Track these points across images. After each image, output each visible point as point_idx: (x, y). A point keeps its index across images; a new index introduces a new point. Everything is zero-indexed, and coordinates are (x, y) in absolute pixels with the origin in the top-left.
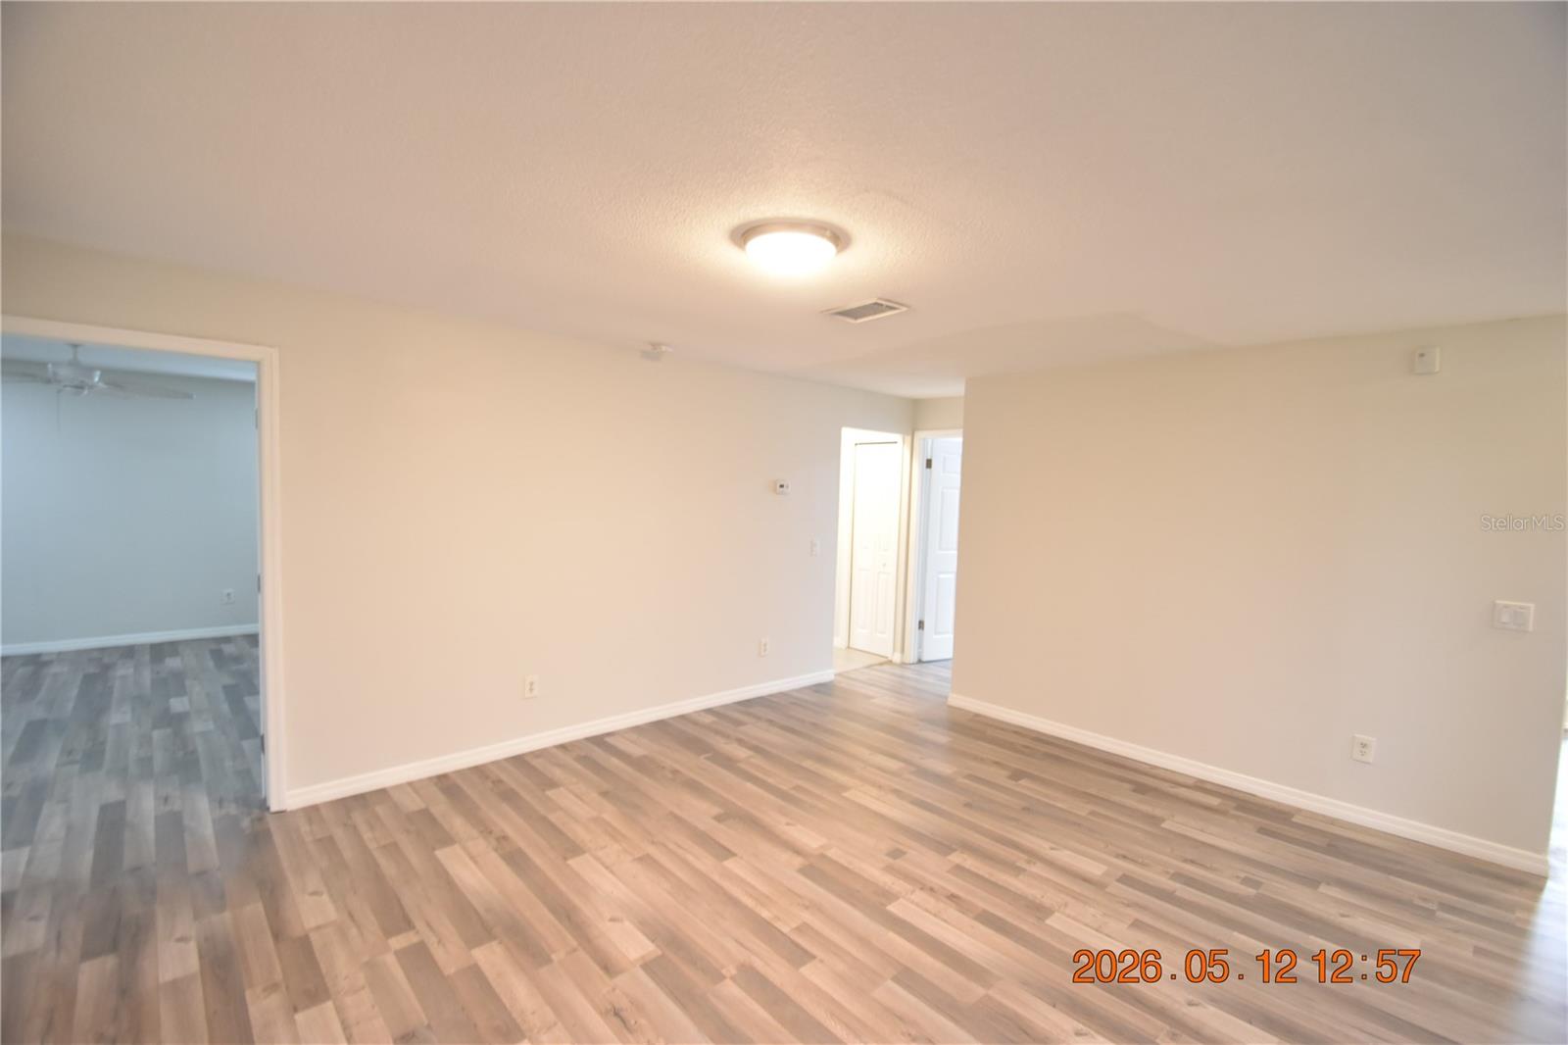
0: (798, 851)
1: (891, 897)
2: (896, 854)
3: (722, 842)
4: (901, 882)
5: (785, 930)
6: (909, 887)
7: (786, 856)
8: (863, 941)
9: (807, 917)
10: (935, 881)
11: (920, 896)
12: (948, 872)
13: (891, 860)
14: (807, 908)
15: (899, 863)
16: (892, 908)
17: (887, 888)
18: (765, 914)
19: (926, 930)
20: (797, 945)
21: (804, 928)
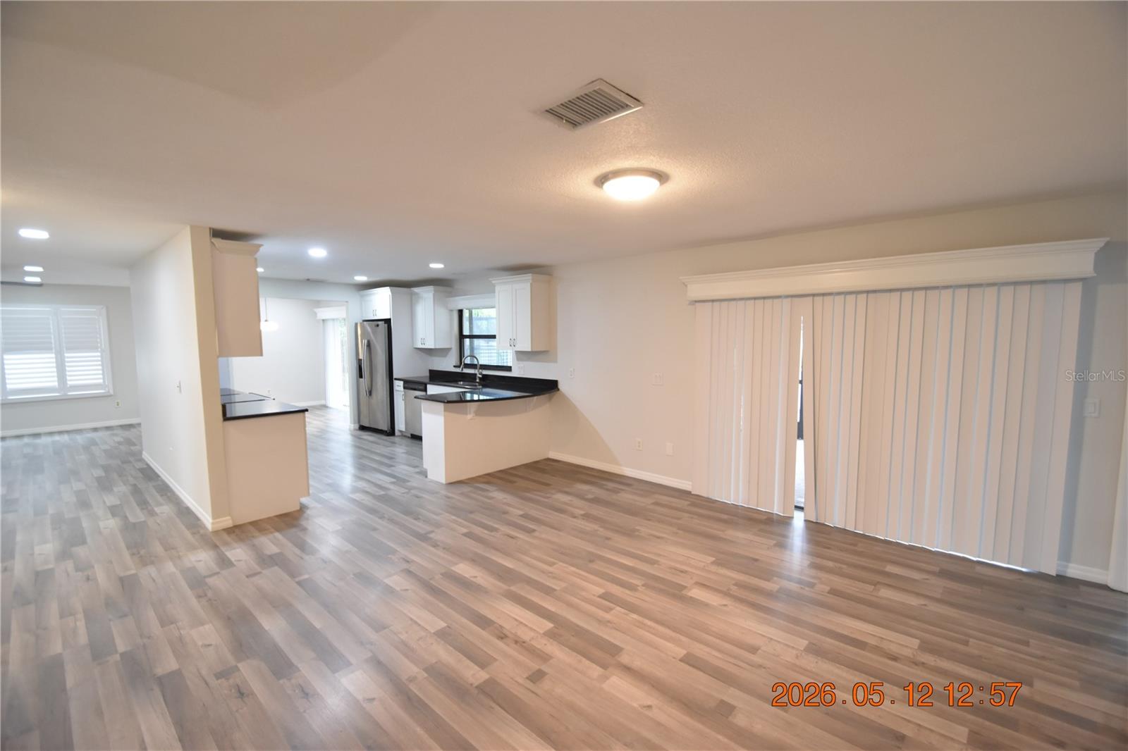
0: (627, 669)
1: (551, 635)
2: (537, 677)
3: (701, 673)
4: (539, 647)
5: (618, 608)
6: (534, 643)
7: (637, 664)
8: (570, 605)
9: (608, 616)
10: (511, 650)
11: (526, 635)
12: (495, 660)
13: (544, 668)
14: (609, 622)
15: (535, 665)
16: (549, 625)
17: (551, 640)
18: (635, 616)
19: (530, 613)
20: (609, 601)
21: (608, 610)
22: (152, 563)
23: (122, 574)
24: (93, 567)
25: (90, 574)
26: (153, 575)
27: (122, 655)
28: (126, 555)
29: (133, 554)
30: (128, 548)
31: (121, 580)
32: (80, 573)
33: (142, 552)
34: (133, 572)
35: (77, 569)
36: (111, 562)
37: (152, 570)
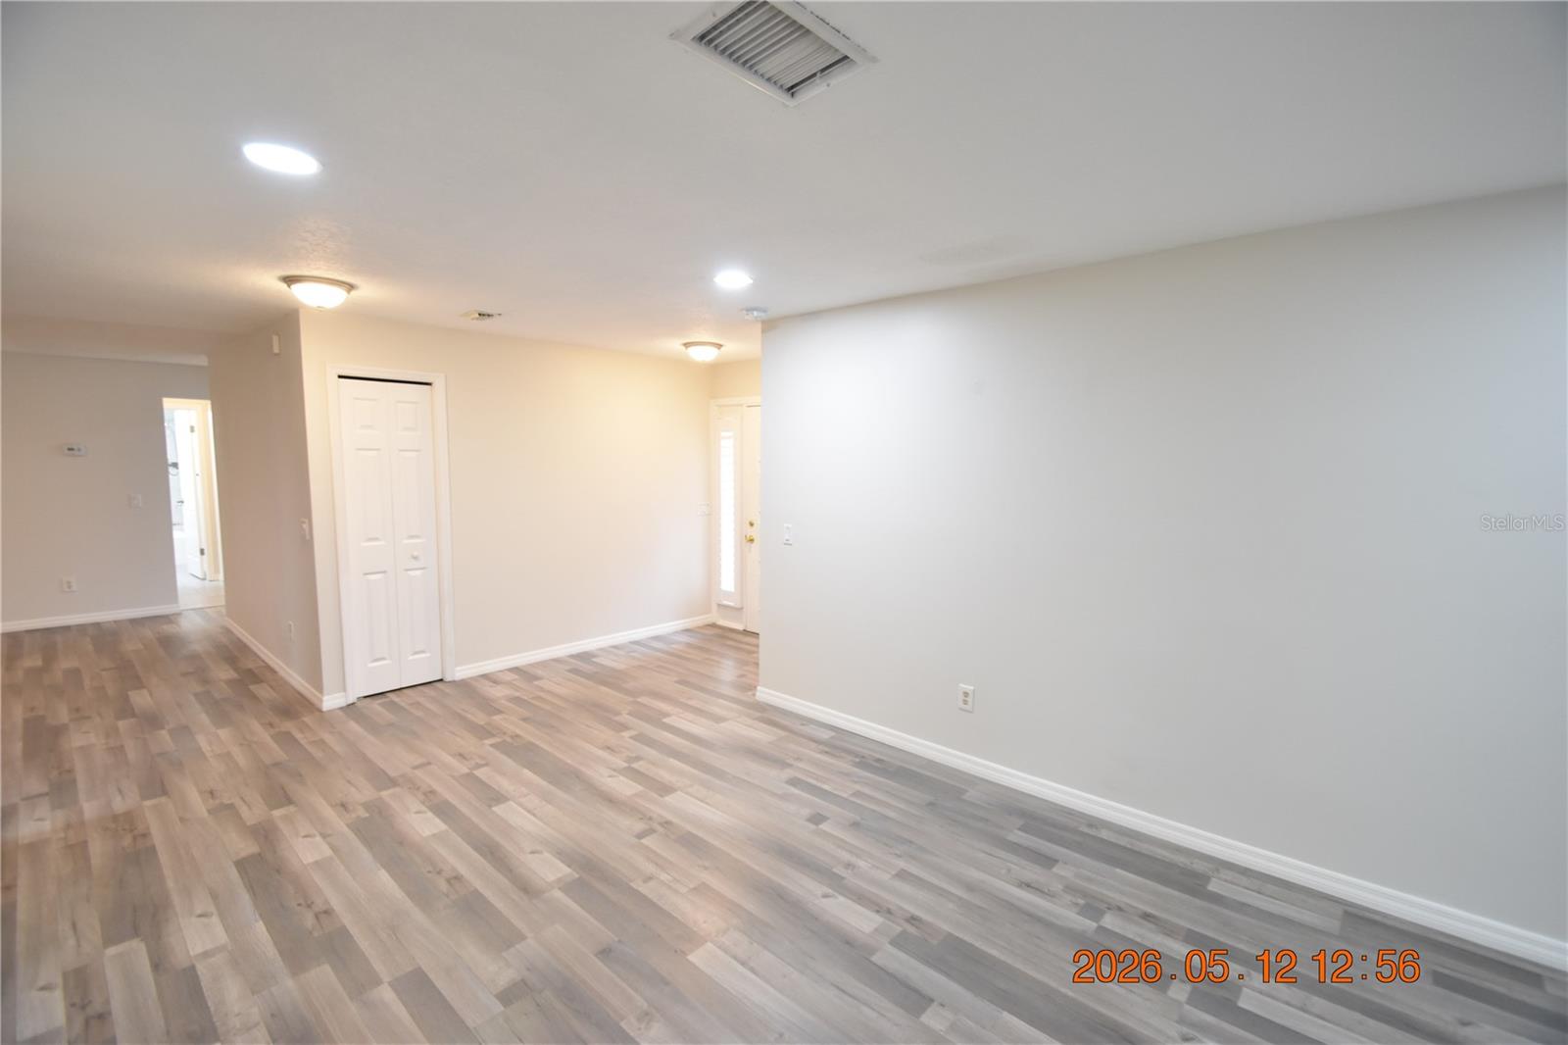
22: (115, 818)
23: (163, 799)
24: (209, 811)
25: (211, 801)
26: (119, 798)
27: (163, 728)
28: (157, 838)
29: (145, 835)
30: (152, 850)
31: (165, 792)
32: (227, 801)
33: (127, 841)
34: (148, 803)
35: (231, 806)
36: (182, 820)
37: (119, 805)
